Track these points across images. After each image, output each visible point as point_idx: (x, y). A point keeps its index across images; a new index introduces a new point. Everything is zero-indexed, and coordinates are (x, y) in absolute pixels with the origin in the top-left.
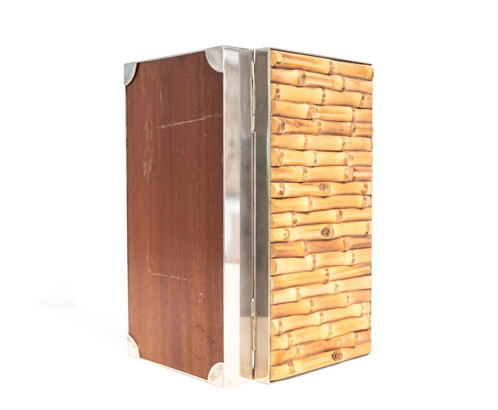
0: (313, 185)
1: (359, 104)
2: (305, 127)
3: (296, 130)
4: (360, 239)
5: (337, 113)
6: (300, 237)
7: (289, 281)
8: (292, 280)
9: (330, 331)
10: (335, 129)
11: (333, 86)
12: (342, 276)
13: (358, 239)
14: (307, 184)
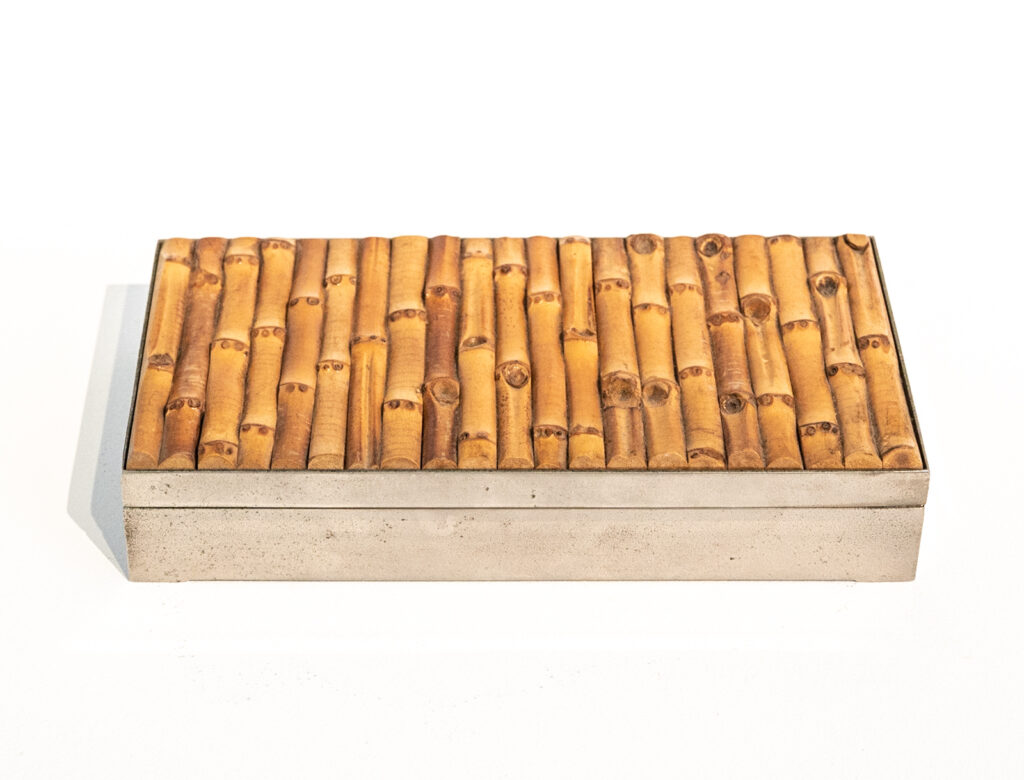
0: (589, 314)
1: (808, 421)
2: (720, 292)
3: (711, 278)
4: (449, 431)
5: (771, 364)
6: (471, 285)
7: (375, 265)
8: (375, 271)
9: (231, 343)
10: (730, 361)
11: (833, 350)
12: (360, 381)
13: (449, 425)
14: (590, 299)
